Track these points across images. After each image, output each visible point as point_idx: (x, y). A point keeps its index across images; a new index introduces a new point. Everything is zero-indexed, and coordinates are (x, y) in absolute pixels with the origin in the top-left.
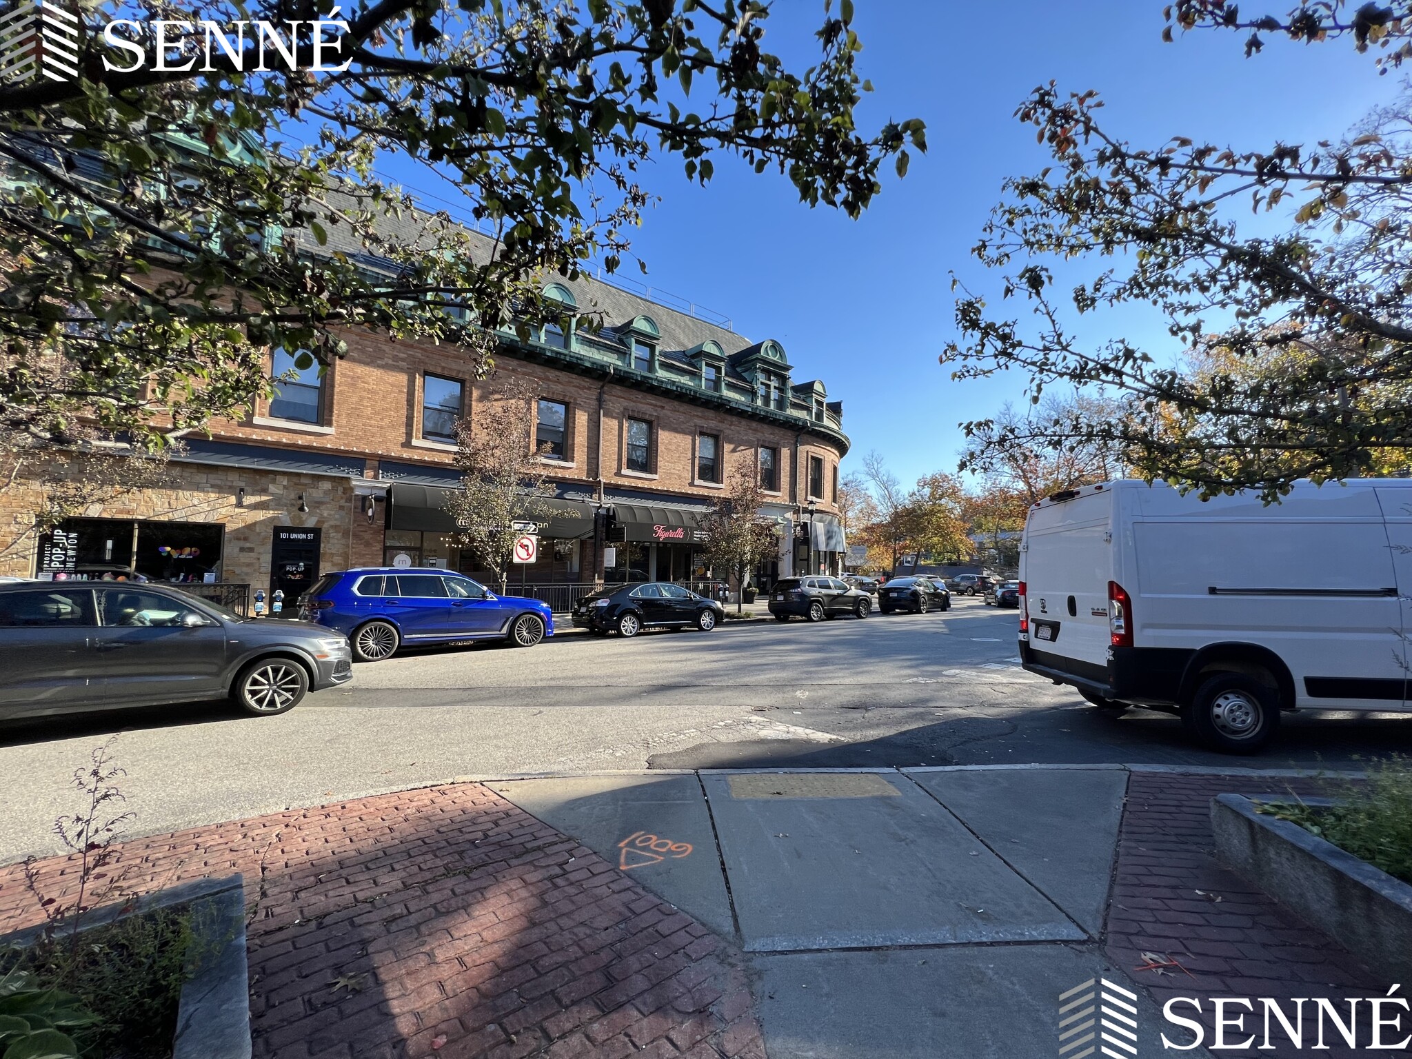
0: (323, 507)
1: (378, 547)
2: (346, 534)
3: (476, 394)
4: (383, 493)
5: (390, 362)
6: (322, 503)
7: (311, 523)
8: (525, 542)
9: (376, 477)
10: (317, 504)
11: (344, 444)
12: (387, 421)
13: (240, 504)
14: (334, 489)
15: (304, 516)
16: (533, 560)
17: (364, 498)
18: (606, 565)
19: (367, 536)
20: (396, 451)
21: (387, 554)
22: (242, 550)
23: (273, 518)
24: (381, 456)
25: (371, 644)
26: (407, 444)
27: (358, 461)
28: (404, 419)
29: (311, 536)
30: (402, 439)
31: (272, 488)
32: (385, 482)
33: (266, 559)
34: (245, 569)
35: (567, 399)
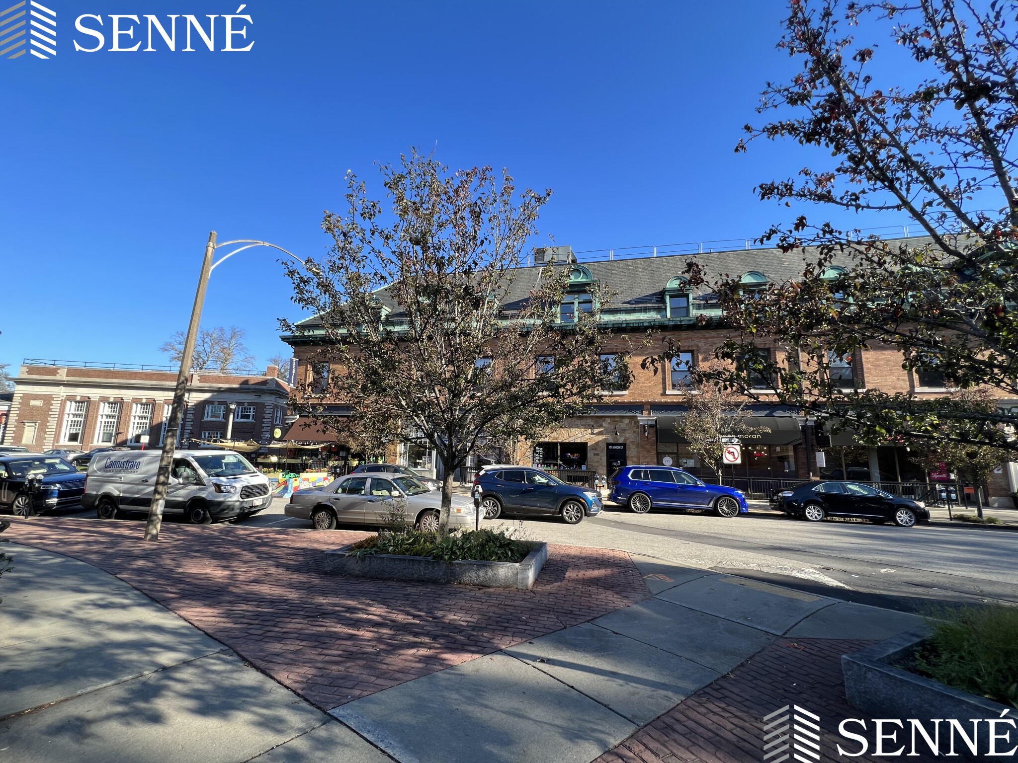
0: (626, 432)
1: (654, 452)
2: (638, 446)
3: (700, 357)
4: (654, 423)
5: (651, 351)
6: (625, 430)
7: (621, 441)
8: (731, 450)
9: (649, 414)
10: (624, 431)
11: (633, 399)
12: (652, 383)
13: (592, 434)
14: (630, 422)
15: (618, 437)
16: (739, 461)
17: (644, 426)
18: (818, 465)
19: (648, 447)
20: (659, 399)
21: (659, 457)
22: (595, 454)
23: (605, 439)
24: (651, 402)
25: (638, 504)
26: (664, 394)
27: (639, 407)
28: (661, 380)
29: (622, 447)
30: (661, 392)
31: (604, 424)
32: (654, 416)
33: (604, 458)
34: (597, 464)
35: (767, 346)
